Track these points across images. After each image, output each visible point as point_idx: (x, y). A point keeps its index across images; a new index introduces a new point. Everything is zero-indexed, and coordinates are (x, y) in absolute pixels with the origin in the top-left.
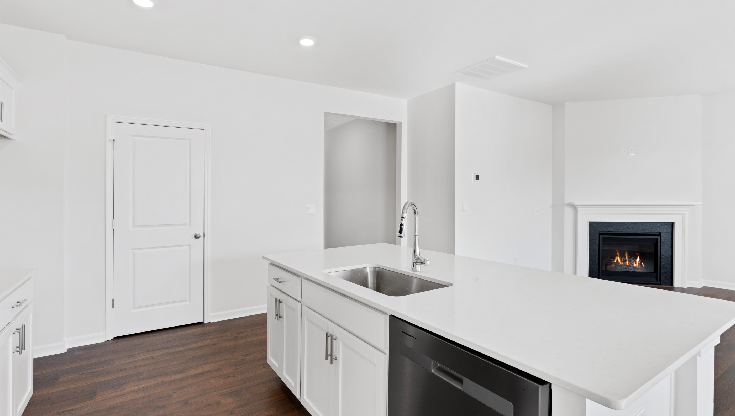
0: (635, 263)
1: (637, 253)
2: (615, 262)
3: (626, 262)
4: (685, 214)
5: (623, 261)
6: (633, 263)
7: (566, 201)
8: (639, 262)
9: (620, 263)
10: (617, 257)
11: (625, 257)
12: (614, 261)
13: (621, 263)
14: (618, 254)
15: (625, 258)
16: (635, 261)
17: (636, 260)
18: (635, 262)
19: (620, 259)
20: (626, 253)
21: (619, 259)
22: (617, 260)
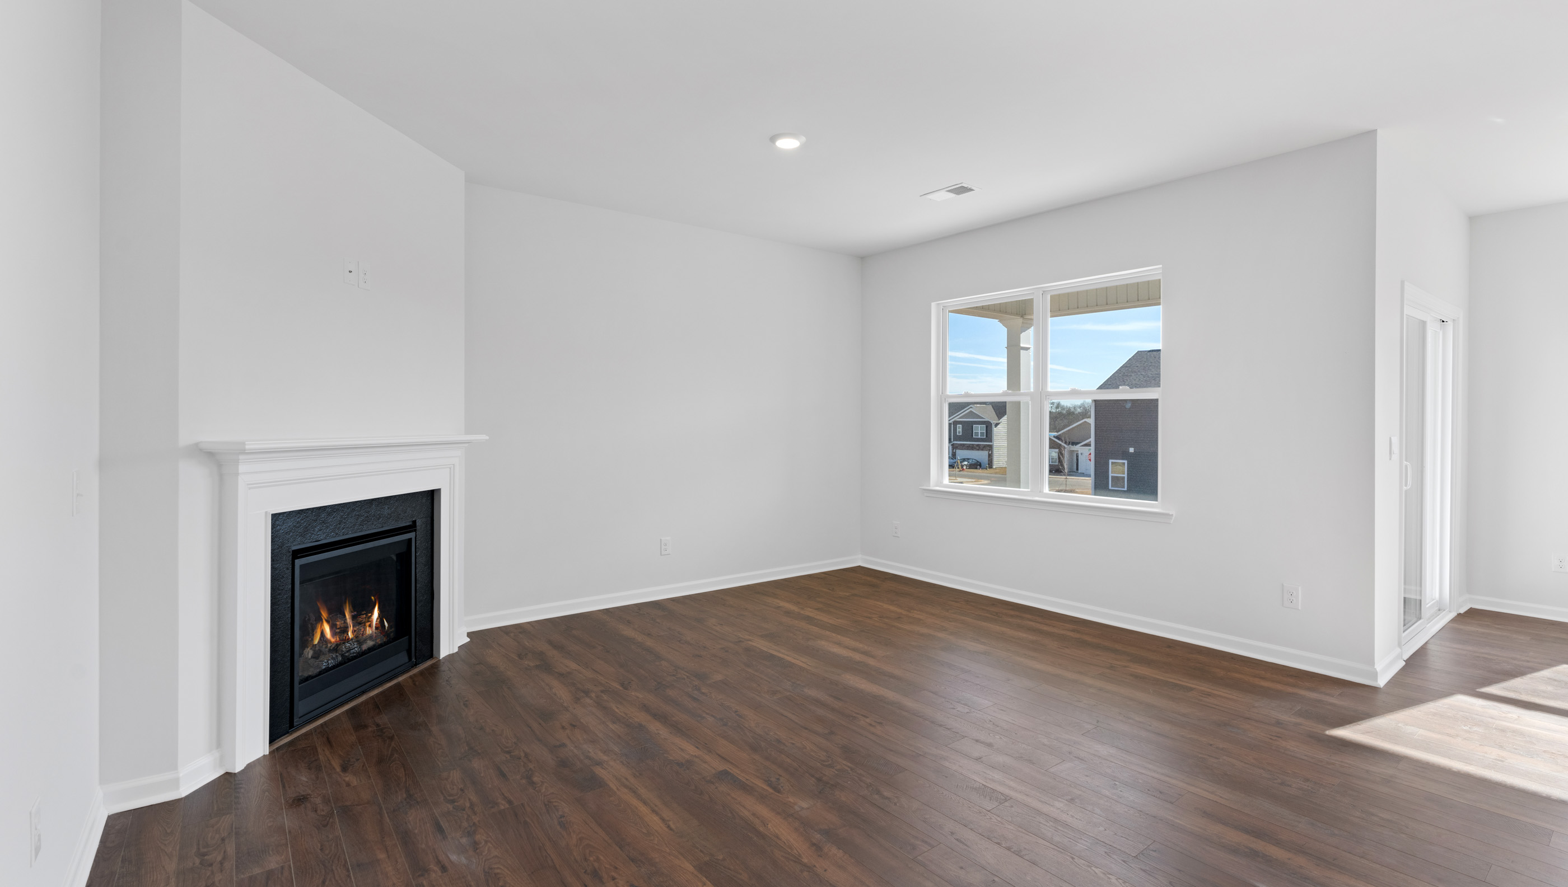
0: (370, 626)
1: (373, 598)
2: (316, 641)
3: (348, 632)
4: (454, 465)
5: (339, 632)
6: (365, 629)
7: (186, 437)
8: (377, 619)
9: (330, 642)
10: (322, 624)
11: (345, 616)
12: (312, 640)
13: (333, 640)
14: (324, 615)
15: (345, 622)
16: (369, 621)
17: (371, 616)
18: (369, 623)
19: (331, 628)
20: (345, 603)
21: (327, 629)
22: (323, 634)
